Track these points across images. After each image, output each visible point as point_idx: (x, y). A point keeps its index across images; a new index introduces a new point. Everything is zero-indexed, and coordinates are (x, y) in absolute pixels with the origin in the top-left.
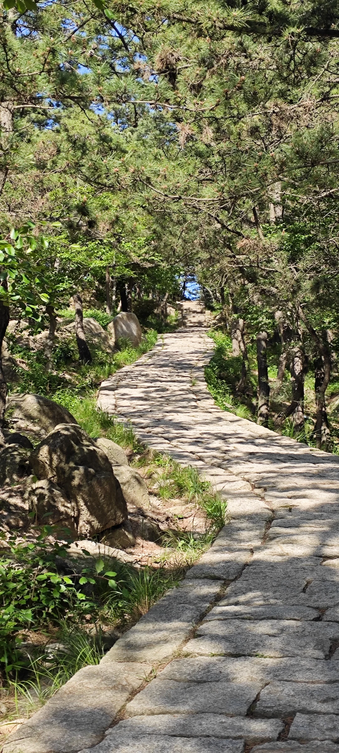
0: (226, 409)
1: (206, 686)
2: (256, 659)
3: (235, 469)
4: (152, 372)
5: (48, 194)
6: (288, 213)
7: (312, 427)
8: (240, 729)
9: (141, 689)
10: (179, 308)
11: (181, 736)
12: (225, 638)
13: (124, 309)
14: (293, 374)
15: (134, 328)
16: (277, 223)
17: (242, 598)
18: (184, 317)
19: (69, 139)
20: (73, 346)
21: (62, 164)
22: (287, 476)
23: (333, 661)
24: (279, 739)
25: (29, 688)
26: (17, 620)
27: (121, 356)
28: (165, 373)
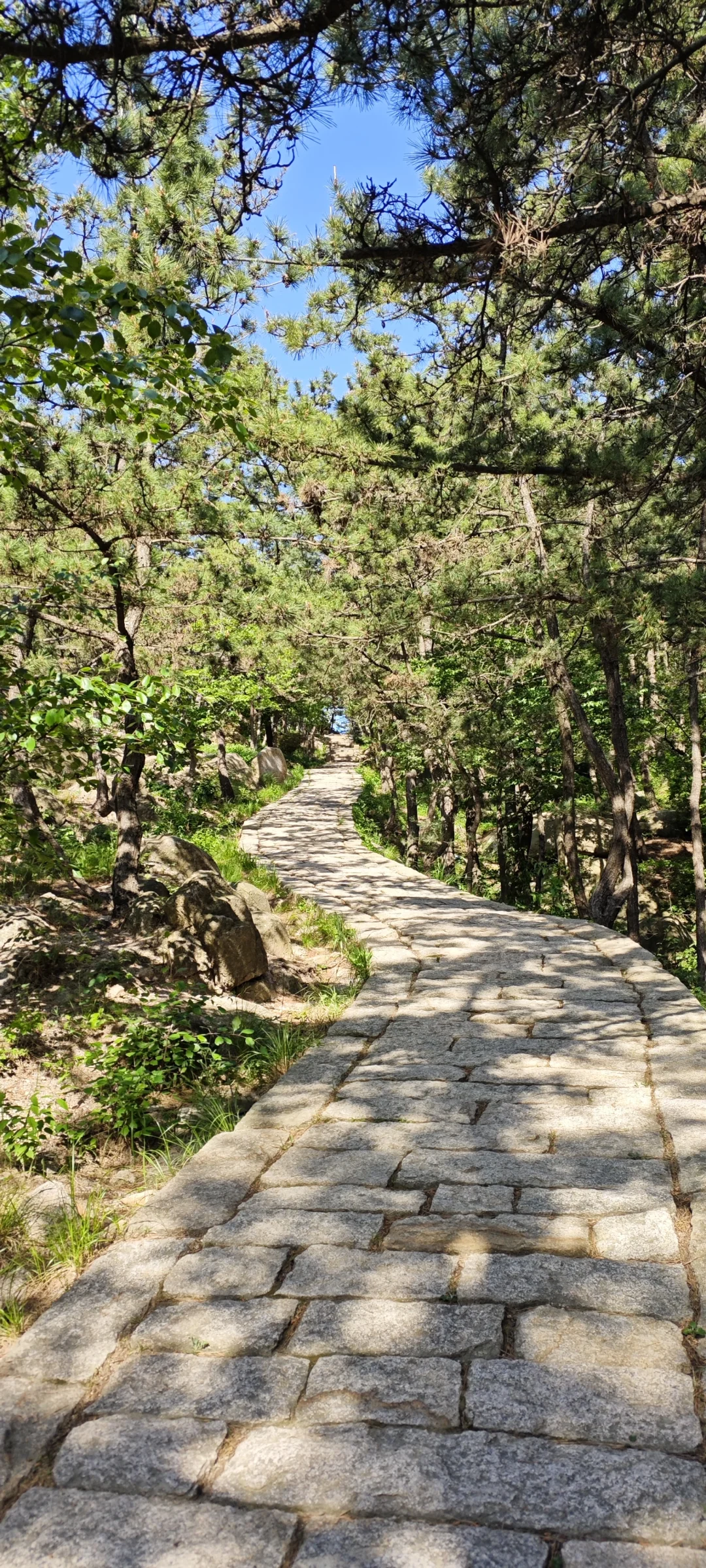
0: (375, 850)
1: (346, 1154)
2: (399, 1125)
3: (382, 915)
4: (298, 810)
5: (190, 626)
6: (437, 646)
7: (463, 867)
8: (380, 1202)
9: (278, 1157)
10: (327, 742)
11: (319, 1210)
12: (367, 1102)
13: (269, 743)
14: (443, 813)
15: (280, 764)
16: (427, 657)
17: (385, 1057)
18: (332, 752)
19: (212, 569)
20: (215, 782)
21: (204, 596)
22: (436, 922)
23: (479, 1126)
24: (420, 1213)
25: (158, 1157)
26: (147, 1083)
27: (264, 793)
28: (310, 811)
